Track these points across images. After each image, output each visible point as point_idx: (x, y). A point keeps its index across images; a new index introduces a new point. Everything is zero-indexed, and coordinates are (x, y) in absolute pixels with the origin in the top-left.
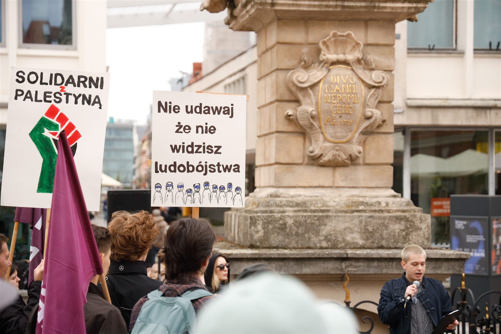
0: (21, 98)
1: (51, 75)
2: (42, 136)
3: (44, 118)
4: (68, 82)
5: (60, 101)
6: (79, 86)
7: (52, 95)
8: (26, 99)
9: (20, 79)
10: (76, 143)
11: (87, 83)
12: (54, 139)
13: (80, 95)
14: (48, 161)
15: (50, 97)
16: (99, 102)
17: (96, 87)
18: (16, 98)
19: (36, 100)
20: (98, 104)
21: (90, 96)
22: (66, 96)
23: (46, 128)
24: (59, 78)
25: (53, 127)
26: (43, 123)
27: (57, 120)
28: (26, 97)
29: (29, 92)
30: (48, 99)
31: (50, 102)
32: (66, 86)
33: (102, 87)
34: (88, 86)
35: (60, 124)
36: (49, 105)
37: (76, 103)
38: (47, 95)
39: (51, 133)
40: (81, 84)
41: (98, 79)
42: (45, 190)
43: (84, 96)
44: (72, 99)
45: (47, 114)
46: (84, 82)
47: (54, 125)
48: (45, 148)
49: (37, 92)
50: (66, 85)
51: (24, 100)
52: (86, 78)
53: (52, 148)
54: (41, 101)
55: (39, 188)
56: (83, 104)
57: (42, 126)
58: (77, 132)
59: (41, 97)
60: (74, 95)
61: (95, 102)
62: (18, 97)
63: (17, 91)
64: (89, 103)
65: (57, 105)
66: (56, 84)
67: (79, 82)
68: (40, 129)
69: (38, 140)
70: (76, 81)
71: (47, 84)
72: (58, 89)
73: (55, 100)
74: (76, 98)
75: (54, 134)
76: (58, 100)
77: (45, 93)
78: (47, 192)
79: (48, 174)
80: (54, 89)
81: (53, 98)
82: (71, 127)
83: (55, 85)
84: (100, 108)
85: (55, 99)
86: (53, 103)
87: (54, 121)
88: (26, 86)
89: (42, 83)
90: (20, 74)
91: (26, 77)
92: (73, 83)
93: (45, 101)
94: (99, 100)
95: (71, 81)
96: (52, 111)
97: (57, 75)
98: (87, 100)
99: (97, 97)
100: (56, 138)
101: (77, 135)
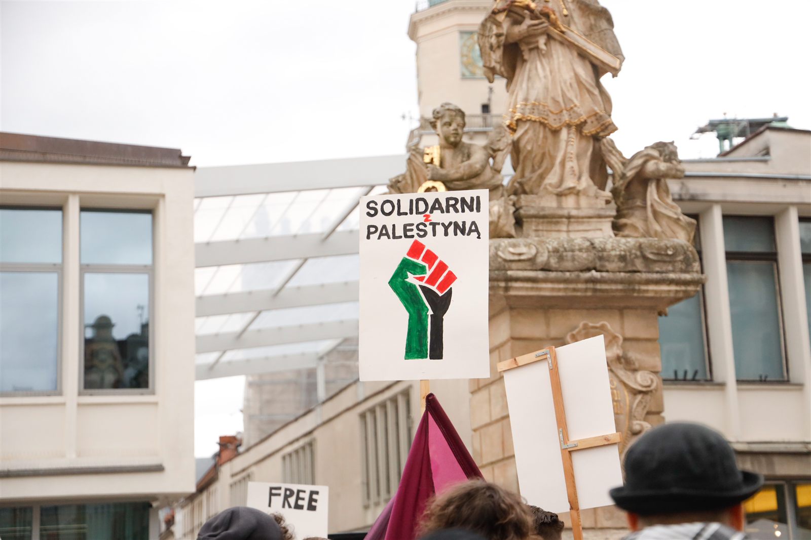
0: (374, 237)
1: (411, 201)
2: (405, 283)
3: (407, 259)
4: (433, 208)
5: (426, 234)
6: (448, 211)
7: (414, 227)
8: (382, 237)
9: (372, 212)
10: (451, 288)
11: (459, 206)
12: (421, 286)
13: (450, 224)
14: (415, 316)
15: (412, 230)
16: (477, 230)
17: (471, 210)
18: (368, 237)
19: (394, 237)
20: (476, 233)
21: (464, 223)
22: (432, 226)
23: (410, 272)
24: (421, 204)
25: (418, 270)
26: (405, 266)
27: (423, 260)
28: (381, 234)
29: (384, 227)
30: (409, 233)
31: (412, 236)
32: (431, 214)
33: (478, 210)
34: (460, 210)
35: (427, 265)
36: (411, 241)
37: (446, 234)
38: (408, 228)
39: (417, 278)
40: (451, 209)
41: (472, 199)
42: (416, 356)
43: (456, 224)
44: (440, 229)
45: (409, 254)
46: (454, 206)
47: (420, 267)
48: (411, 298)
49: (394, 226)
50: (431, 212)
51: (379, 238)
52: (456, 200)
53: (419, 298)
54: (400, 237)
55: (407, 354)
56: (456, 234)
57: (404, 270)
58: (450, 273)
59: (399, 232)
60: (443, 224)
61: (471, 231)
62: (371, 236)
63: (369, 227)
64: (463, 232)
65: (421, 240)
66: (418, 213)
67: (448, 206)
68: (402, 275)
69: (401, 289)
70: (444, 205)
71: (406, 214)
72: (421, 218)
73: (418, 234)
74: (446, 228)
75: (421, 279)
76: (422, 233)
77: (405, 226)
78: (418, 358)
79: (418, 333)
80: (416, 219)
81: (415, 232)
82: (442, 267)
83: (416, 214)
84: (479, 237)
85: (418, 232)
86: (416, 237)
87: (420, 261)
88: (379, 220)
89: (399, 214)
90: (372, 205)
91: (379, 207)
92: (440, 208)
93: (406, 236)
94: (476, 227)
95: (437, 206)
96: (416, 249)
97: (418, 200)
98: (460, 229)
99: (473, 223)
100: (423, 284)
101: (451, 278)
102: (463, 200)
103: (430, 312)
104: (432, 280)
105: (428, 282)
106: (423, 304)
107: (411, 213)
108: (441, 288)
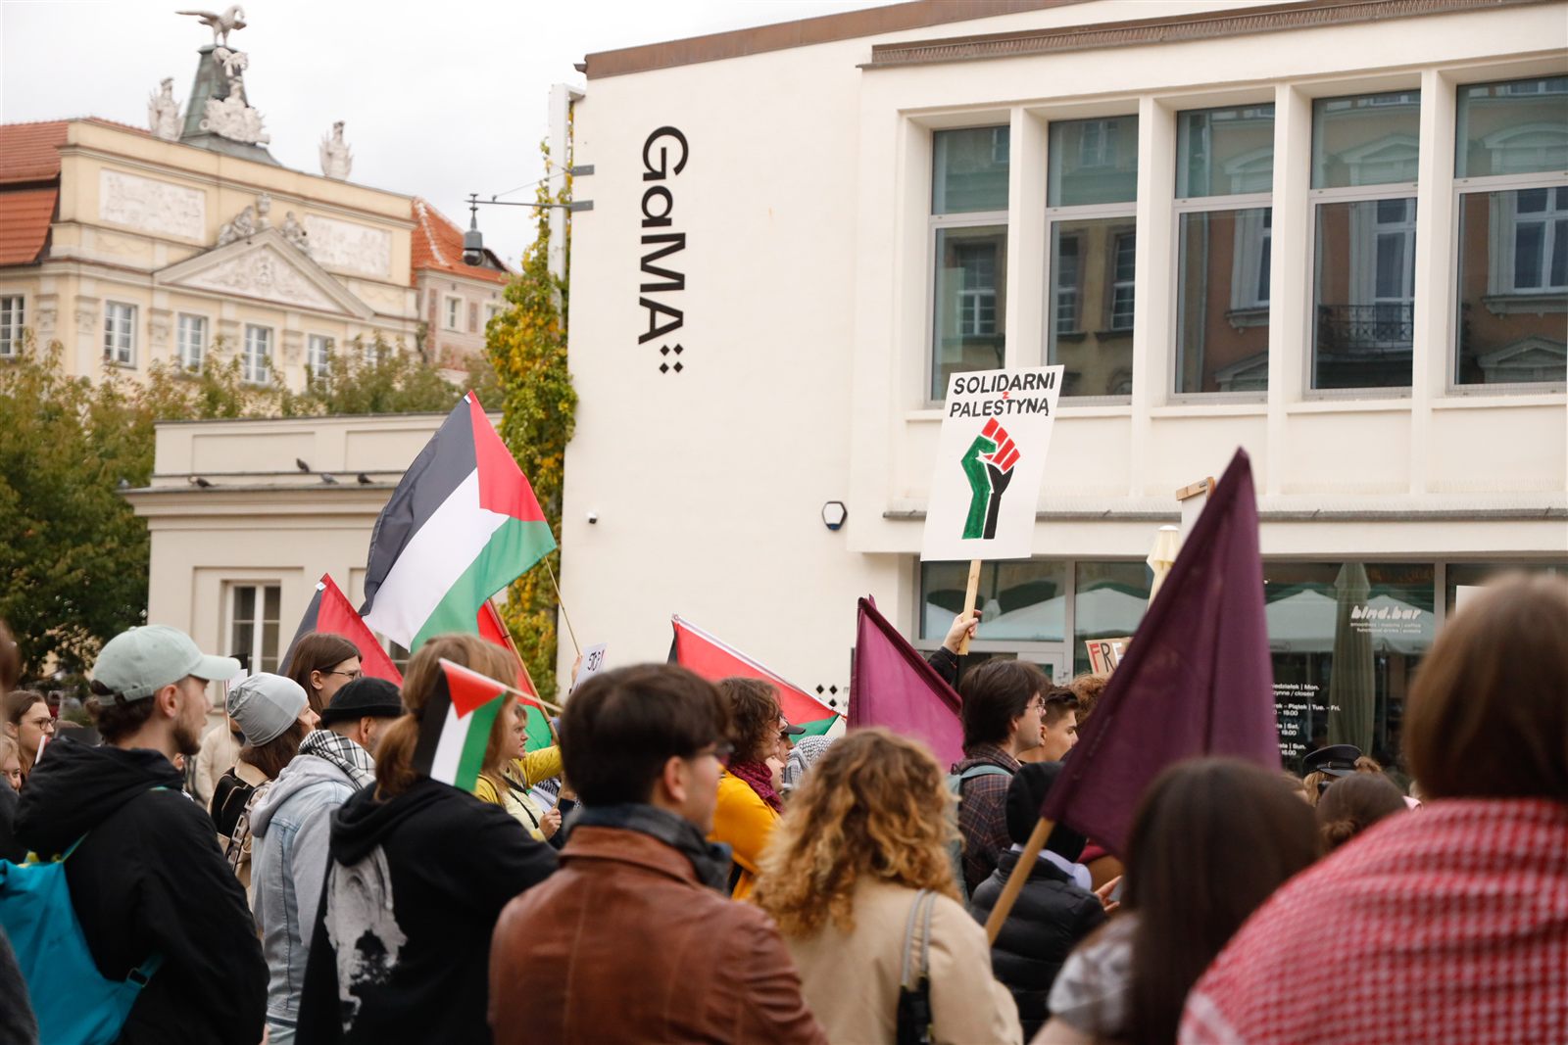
0: (956, 415)
1: (995, 378)
2: (975, 461)
3: (981, 437)
4: (1013, 385)
5: (1002, 411)
6: (1025, 388)
7: (993, 405)
8: (963, 415)
9: (959, 389)
10: (1013, 467)
11: (1035, 383)
12: (988, 465)
13: (1025, 401)
14: (978, 495)
15: (990, 407)
16: (1046, 408)
17: (1045, 387)
18: (951, 415)
19: (974, 415)
20: (1045, 410)
21: (1037, 400)
22: (1008, 404)
23: (981, 450)
24: (1003, 380)
25: (989, 448)
26: (980, 444)
27: (995, 438)
28: (963, 412)
29: (967, 404)
30: (987, 411)
31: (989, 414)
32: (1009, 391)
33: (1051, 387)
34: (1035, 386)
35: (997, 443)
36: (988, 418)
37: (1019, 411)
38: (988, 405)
39: (986, 457)
40: (1028, 385)
41: (1048, 375)
42: (973, 535)
43: (1030, 401)
44: (1015, 406)
45: (983, 432)
47: (991, 445)
48: (978, 477)
49: (975, 403)
50: (1010, 389)
51: (961, 416)
52: (1034, 376)
53: (984, 477)
54: (979, 415)
55: (966, 533)
56: (1027, 411)
57: (977, 448)
58: (1016, 451)
59: (979, 410)
60: (1018, 401)
61: (1041, 408)
62: (954, 413)
63: (954, 405)
64: (1034, 409)
65: (996, 418)
66: (999, 390)
67: (1025, 382)
68: (975, 453)
69: (971, 468)
70: (1022, 382)
71: (988, 391)
73: (995, 412)
74: (1020, 405)
75: (989, 457)
76: (998, 411)
77: (985, 403)
78: (974, 537)
79: (977, 513)
80: (996, 396)
81: (994, 408)
82: (1010, 444)
84: (1046, 414)
85: (996, 409)
86: (993, 415)
87: (991, 439)
88: (964, 398)
89: (983, 391)
90: (960, 382)
91: (966, 385)
92: (1019, 385)
93: (985, 414)
94: (1046, 404)
95: (1016, 383)
96: (991, 427)
97: (1000, 377)
98: (1032, 406)
99: (1045, 400)
100: (991, 462)
101: (1016, 455)
102: (1040, 376)
103: (992, 491)
104: (998, 459)
105: (995, 461)
106: (987, 482)
107: (993, 390)
108: (1005, 466)
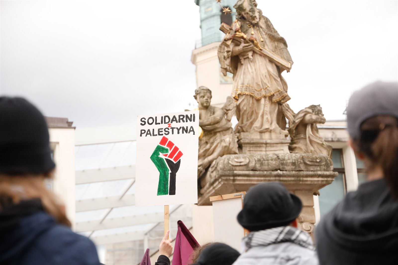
0: (144, 135)
1: (162, 117)
2: (158, 157)
3: (159, 146)
4: (173, 120)
5: (169, 133)
6: (179, 122)
7: (163, 130)
8: (147, 135)
9: (143, 123)
10: (180, 159)
11: (185, 119)
12: (166, 159)
13: (180, 128)
14: (162, 174)
15: (162, 131)
16: (193, 131)
17: (191, 121)
18: (141, 136)
19: (154, 135)
20: (193, 132)
21: (187, 127)
22: (172, 129)
23: (161, 152)
24: (167, 118)
25: (165, 151)
26: (159, 149)
27: (167, 146)
28: (147, 134)
29: (149, 130)
30: (161, 133)
31: (162, 135)
32: (171, 124)
33: (194, 121)
34: (185, 121)
35: (169, 148)
36: (162, 137)
37: (178, 133)
38: (160, 130)
39: (164, 155)
40: (181, 120)
41: (191, 115)
42: (163, 193)
43: (183, 128)
44: (176, 131)
45: (161, 143)
46: (182, 119)
47: (166, 150)
48: (161, 165)
49: (153, 130)
50: (172, 122)
51: (146, 136)
52: (183, 116)
53: (165, 165)
54: (156, 135)
55: (159, 193)
56: (183, 133)
57: (158, 151)
58: (180, 152)
59: (156, 132)
60: (177, 128)
61: (190, 131)
62: (142, 135)
63: (141, 130)
64: (186, 132)
65: (166, 136)
66: (165, 123)
67: (180, 119)
68: (157, 153)
69: (156, 160)
70: (178, 119)
71: (159, 124)
72: (166, 126)
73: (165, 134)
74: (179, 130)
75: (166, 155)
76: (167, 133)
78: (164, 194)
79: (164, 182)
80: (164, 126)
81: (164, 132)
82: (176, 149)
84: (194, 134)
85: (165, 132)
86: (164, 135)
87: (165, 147)
88: (147, 127)
89: (156, 124)
90: (143, 120)
91: (146, 121)
92: (176, 120)
93: (159, 134)
94: (193, 129)
95: (174, 119)
96: (164, 141)
97: (165, 117)
98: (185, 130)
99: (192, 127)
100: (167, 158)
101: (180, 154)
102: (187, 116)
103: (170, 172)
104: (171, 156)
105: (169, 157)
106: (167, 168)
107: (162, 123)
108: (175, 159)
